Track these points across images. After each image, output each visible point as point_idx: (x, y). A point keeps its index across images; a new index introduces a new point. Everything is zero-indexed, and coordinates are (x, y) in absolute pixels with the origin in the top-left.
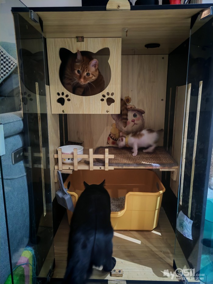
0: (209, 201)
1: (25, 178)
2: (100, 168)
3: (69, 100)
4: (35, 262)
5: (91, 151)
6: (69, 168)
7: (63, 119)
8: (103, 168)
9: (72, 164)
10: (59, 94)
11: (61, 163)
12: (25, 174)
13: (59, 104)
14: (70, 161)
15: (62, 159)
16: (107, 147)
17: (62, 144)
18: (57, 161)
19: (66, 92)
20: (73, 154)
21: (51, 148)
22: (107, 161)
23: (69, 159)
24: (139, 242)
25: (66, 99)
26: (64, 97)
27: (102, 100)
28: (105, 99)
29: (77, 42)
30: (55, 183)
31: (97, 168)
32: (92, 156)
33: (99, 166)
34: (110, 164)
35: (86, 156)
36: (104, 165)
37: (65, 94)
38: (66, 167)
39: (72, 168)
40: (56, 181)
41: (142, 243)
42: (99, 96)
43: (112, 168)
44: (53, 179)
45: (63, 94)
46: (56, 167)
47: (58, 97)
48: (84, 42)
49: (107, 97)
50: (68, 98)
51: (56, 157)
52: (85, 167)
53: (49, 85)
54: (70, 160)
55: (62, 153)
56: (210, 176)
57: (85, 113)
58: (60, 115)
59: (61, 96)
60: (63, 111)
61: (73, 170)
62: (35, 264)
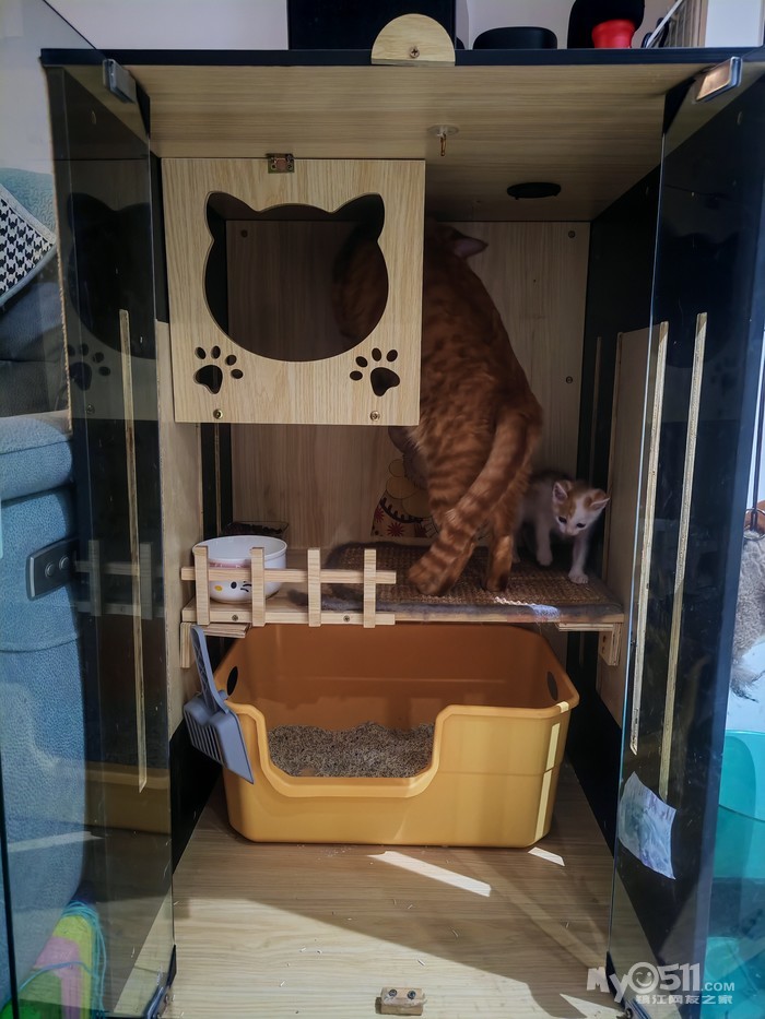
0: (736, 740)
1: (74, 649)
2: (347, 619)
3: (237, 374)
4: (101, 959)
5: (314, 556)
6: (235, 618)
7: (216, 441)
8: (354, 618)
9: (246, 604)
10: (201, 353)
11: (207, 600)
12: (74, 635)
13: (202, 388)
14: (237, 593)
15: (210, 583)
16: (370, 546)
17: (210, 532)
18: (189, 592)
19: (229, 347)
20: (247, 566)
21: (172, 545)
22: (370, 595)
23: (234, 585)
24: (483, 889)
25: (226, 370)
26: (220, 363)
27: (356, 376)
28: (366, 372)
29: (270, 171)
30: (184, 670)
31: (335, 618)
32: (316, 577)
33: (341, 611)
34: (381, 606)
35: (295, 576)
36: (360, 610)
37: (224, 354)
38: (225, 615)
39: (243, 616)
40: (186, 663)
41: (493, 892)
42: (346, 361)
43: (388, 619)
44: (177, 658)
45: (216, 352)
46: (187, 614)
47: (200, 364)
48: (295, 175)
49: (373, 365)
50: (233, 367)
51: (186, 575)
52: (293, 617)
53: (168, 322)
54: (238, 588)
55: (212, 564)
56: (735, 649)
57: (293, 423)
58: (207, 429)
59: (209, 361)
60: (217, 414)
61: (249, 627)
62: (101, 967)
